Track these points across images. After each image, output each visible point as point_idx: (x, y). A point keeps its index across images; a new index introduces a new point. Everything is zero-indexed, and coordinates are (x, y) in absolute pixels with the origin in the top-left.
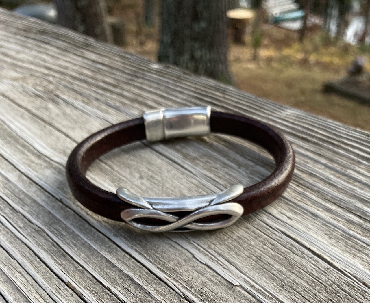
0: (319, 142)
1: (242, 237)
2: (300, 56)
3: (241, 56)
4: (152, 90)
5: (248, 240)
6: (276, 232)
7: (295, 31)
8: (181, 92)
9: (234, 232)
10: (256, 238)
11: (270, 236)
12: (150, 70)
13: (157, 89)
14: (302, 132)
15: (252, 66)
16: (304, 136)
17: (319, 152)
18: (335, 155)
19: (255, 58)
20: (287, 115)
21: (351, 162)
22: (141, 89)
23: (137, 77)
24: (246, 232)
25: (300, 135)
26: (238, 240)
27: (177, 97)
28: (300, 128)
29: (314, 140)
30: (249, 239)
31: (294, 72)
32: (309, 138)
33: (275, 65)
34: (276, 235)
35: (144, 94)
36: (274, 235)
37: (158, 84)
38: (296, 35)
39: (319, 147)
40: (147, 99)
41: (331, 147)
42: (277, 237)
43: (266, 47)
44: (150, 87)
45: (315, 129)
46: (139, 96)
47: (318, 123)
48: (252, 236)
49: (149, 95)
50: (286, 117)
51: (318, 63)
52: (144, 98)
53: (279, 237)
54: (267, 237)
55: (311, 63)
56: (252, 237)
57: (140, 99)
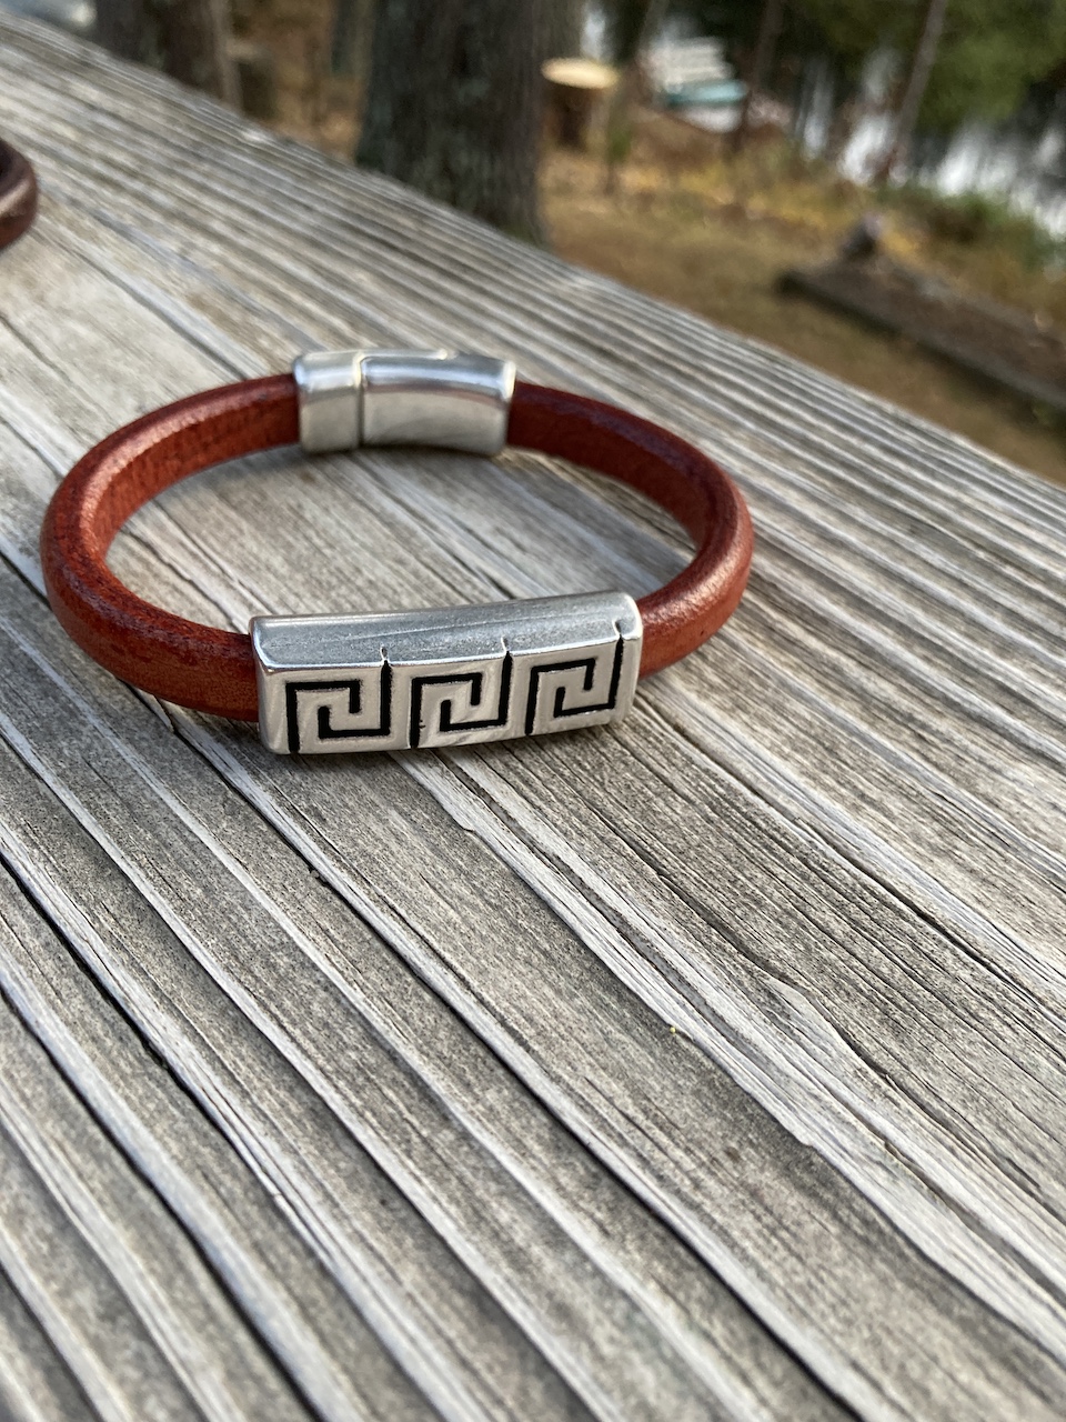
0: (643, 365)
1: (380, 584)
2: (723, 197)
3: (573, 180)
4: (231, 194)
5: (395, 592)
6: (475, 580)
7: (715, 134)
8: (308, 208)
9: (364, 570)
10: (418, 589)
11: (459, 588)
12: (240, 146)
13: (245, 192)
14: (605, 337)
15: (599, 209)
16: (607, 346)
17: (634, 389)
18: (676, 398)
19: (610, 189)
20: (576, 289)
21: (714, 420)
22: (202, 188)
23: (200, 158)
24: (397, 572)
25: (597, 342)
26: (369, 591)
27: (295, 219)
28: (600, 326)
29: (631, 358)
30: (399, 589)
31: (705, 234)
32: (618, 352)
33: (660, 213)
34: (475, 587)
35: (207, 202)
36: (468, 587)
37: (252, 181)
38: (717, 145)
39: (638, 377)
40: (212, 216)
41: (671, 379)
42: (476, 593)
43: (640, 163)
44: (230, 186)
45: (639, 332)
46: (193, 205)
47: (650, 316)
48: (409, 582)
49: (220, 208)
50: (572, 296)
51: (770, 221)
52: (206, 213)
53: (482, 592)
54: (448, 589)
55: (751, 217)
56: (407, 586)
57: (192, 213)
